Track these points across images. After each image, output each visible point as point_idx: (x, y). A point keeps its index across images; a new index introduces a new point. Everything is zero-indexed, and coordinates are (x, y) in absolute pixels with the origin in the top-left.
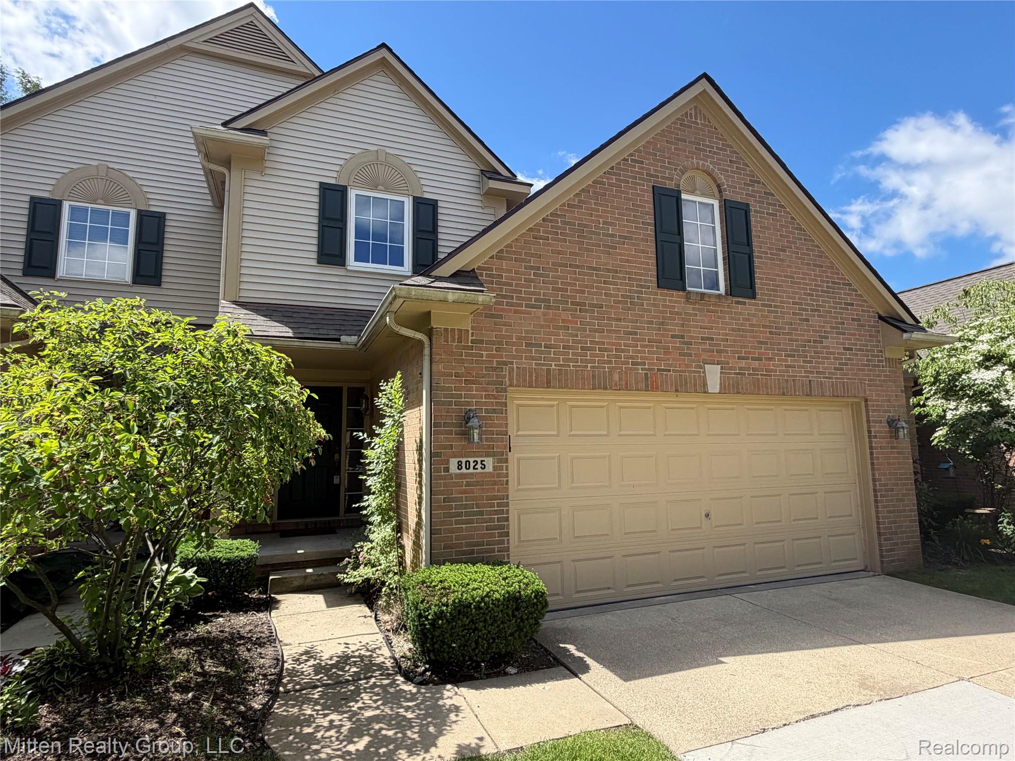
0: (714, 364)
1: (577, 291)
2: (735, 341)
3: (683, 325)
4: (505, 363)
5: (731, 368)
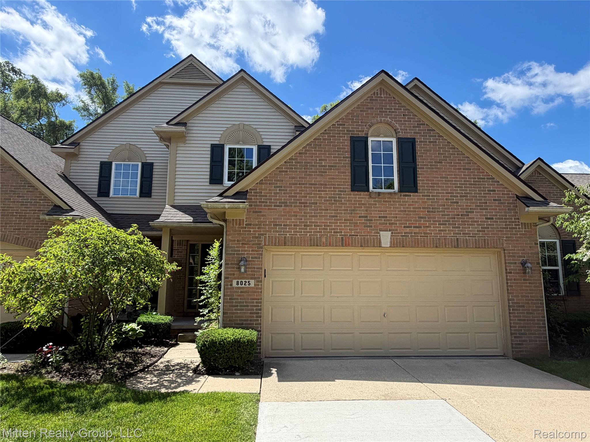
0: (387, 231)
1: (303, 197)
2: (402, 217)
3: (367, 211)
4: (262, 235)
5: (399, 233)
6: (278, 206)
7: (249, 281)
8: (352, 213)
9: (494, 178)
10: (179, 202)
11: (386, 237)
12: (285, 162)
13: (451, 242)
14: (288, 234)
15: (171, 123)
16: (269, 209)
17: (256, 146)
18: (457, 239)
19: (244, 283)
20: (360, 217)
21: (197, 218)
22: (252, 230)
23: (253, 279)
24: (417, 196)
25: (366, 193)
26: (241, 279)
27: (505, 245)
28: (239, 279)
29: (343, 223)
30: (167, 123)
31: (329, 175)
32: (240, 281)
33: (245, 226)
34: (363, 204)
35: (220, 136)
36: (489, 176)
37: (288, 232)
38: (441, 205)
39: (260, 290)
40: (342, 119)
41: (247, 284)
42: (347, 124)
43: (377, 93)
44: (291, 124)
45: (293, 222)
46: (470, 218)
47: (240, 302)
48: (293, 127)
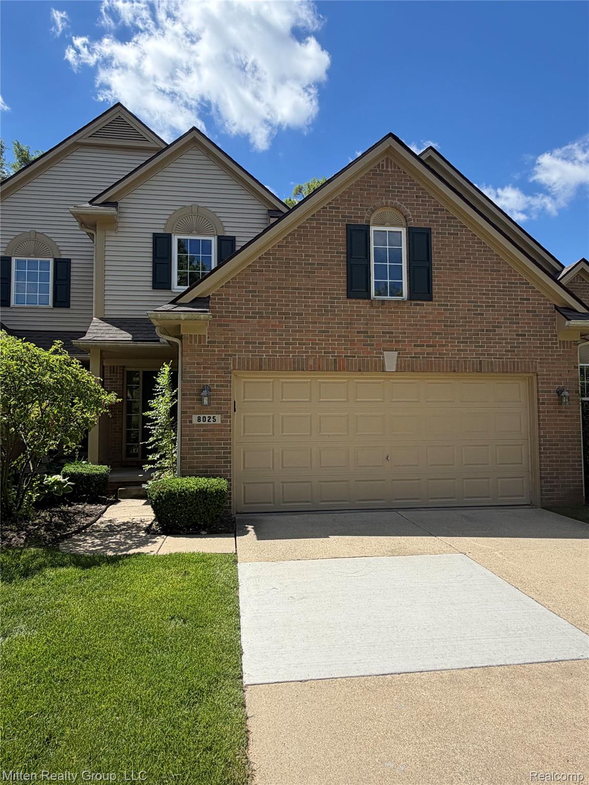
0: (393, 351)
1: (283, 305)
2: (412, 333)
3: (367, 324)
4: (230, 355)
5: (407, 354)
6: (250, 317)
7: (213, 417)
8: (347, 328)
9: (528, 284)
10: (111, 313)
11: (391, 359)
12: (260, 258)
13: (473, 365)
14: (264, 354)
15: (95, 202)
16: (239, 322)
17: (216, 237)
18: (480, 361)
19: (207, 419)
20: (358, 332)
21: (138, 336)
22: (216, 349)
23: (218, 414)
24: (431, 305)
25: (367, 301)
26: (203, 414)
27: (538, 369)
28: (200, 414)
29: (336, 340)
30: (90, 202)
31: (317, 277)
32: (202, 416)
33: (207, 344)
34: (362, 316)
35: (165, 222)
36: (523, 279)
37: (264, 352)
38: (462, 318)
39: (229, 428)
40: (336, 200)
41: (212, 420)
42: (342, 207)
43: (383, 165)
44: (263, 207)
45: (271, 339)
46: (497, 335)
47: (202, 444)
48: (266, 212)
